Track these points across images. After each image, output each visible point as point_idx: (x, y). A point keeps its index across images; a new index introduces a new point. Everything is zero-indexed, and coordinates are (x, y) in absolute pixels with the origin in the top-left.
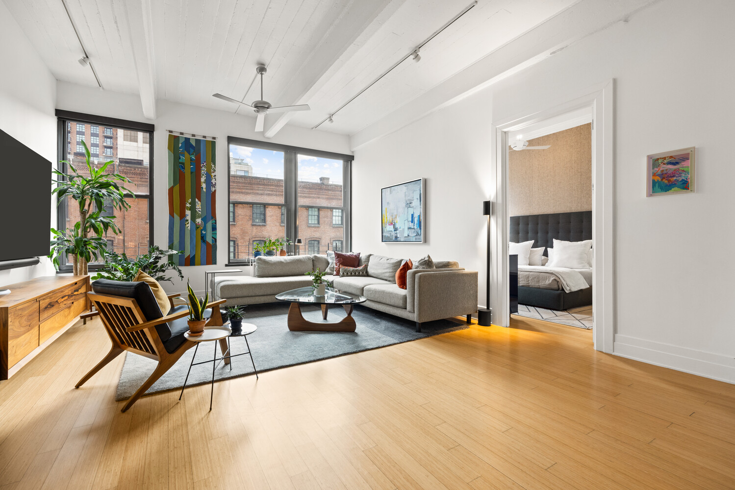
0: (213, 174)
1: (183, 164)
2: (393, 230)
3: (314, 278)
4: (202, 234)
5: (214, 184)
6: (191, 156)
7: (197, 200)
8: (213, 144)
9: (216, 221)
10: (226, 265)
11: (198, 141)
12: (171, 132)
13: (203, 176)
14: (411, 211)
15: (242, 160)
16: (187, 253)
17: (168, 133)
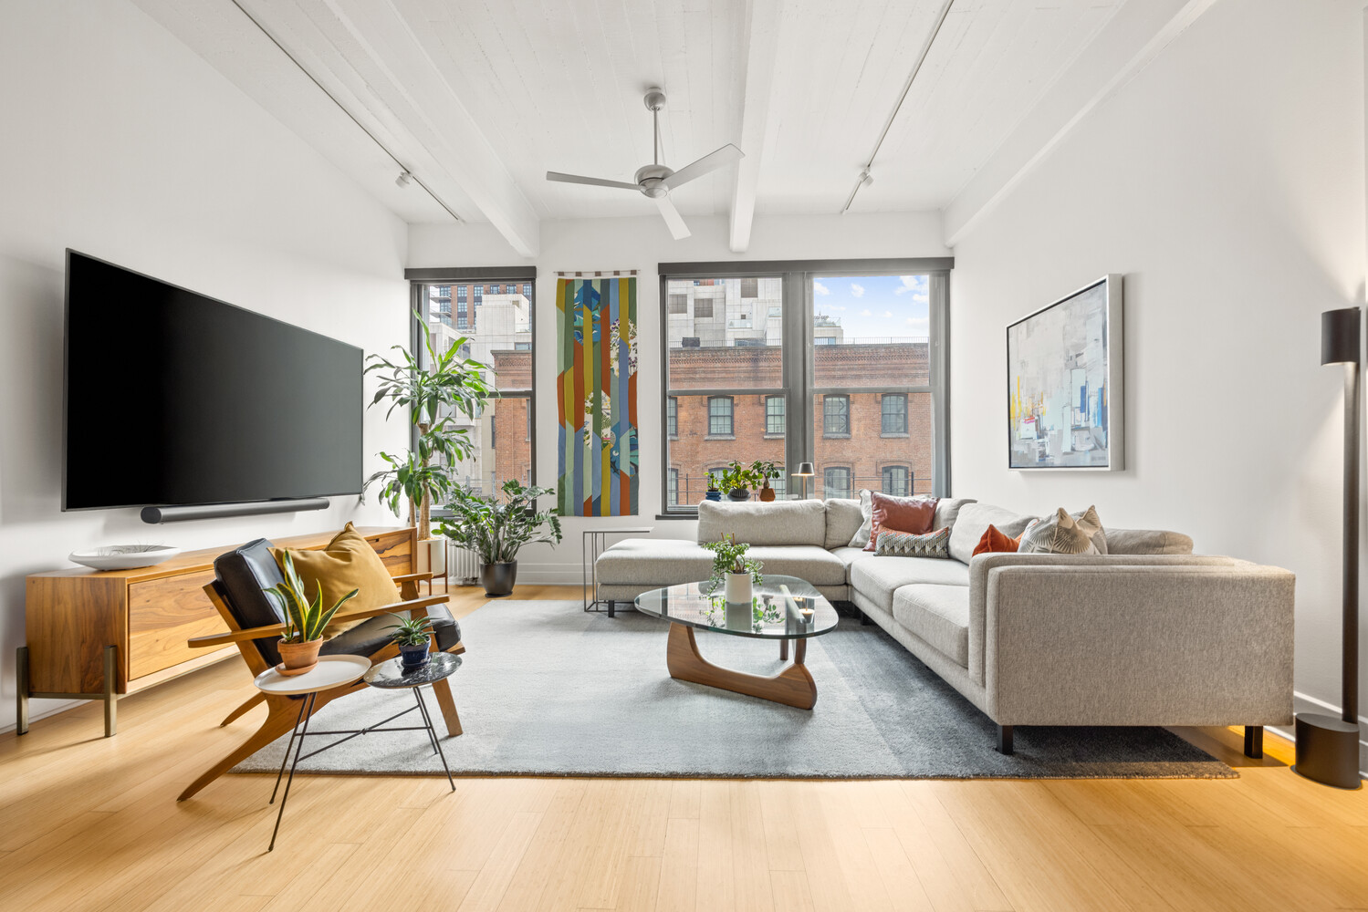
0: (631, 342)
1: (580, 328)
2: (1034, 435)
3: (715, 555)
4: (612, 457)
5: (633, 360)
6: (593, 313)
7: (603, 394)
8: (632, 283)
9: (636, 431)
10: (658, 517)
11: (605, 283)
12: (561, 274)
13: (614, 348)
14: (1079, 378)
15: (825, 318)
16: (588, 493)
17: (557, 277)
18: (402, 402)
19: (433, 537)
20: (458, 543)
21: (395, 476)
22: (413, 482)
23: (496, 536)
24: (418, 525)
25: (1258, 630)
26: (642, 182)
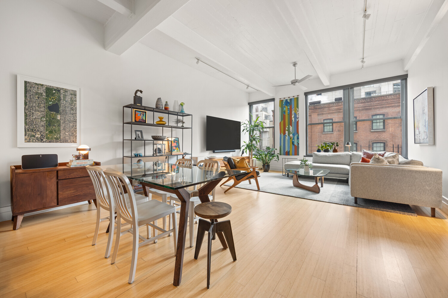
0: (297, 113)
1: (285, 111)
2: (418, 133)
4: (292, 141)
5: (298, 117)
6: (288, 107)
7: (290, 126)
8: (297, 99)
9: (299, 135)
10: (304, 156)
11: (291, 100)
13: (293, 115)
16: (286, 150)
17: (279, 100)
18: (247, 131)
19: (253, 159)
20: (258, 160)
21: (246, 146)
22: (250, 147)
23: (265, 159)
24: (250, 156)
25: (428, 184)
26: (292, 83)
